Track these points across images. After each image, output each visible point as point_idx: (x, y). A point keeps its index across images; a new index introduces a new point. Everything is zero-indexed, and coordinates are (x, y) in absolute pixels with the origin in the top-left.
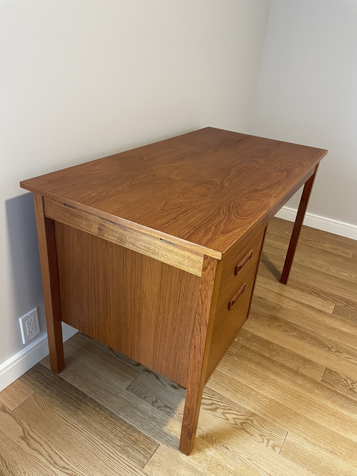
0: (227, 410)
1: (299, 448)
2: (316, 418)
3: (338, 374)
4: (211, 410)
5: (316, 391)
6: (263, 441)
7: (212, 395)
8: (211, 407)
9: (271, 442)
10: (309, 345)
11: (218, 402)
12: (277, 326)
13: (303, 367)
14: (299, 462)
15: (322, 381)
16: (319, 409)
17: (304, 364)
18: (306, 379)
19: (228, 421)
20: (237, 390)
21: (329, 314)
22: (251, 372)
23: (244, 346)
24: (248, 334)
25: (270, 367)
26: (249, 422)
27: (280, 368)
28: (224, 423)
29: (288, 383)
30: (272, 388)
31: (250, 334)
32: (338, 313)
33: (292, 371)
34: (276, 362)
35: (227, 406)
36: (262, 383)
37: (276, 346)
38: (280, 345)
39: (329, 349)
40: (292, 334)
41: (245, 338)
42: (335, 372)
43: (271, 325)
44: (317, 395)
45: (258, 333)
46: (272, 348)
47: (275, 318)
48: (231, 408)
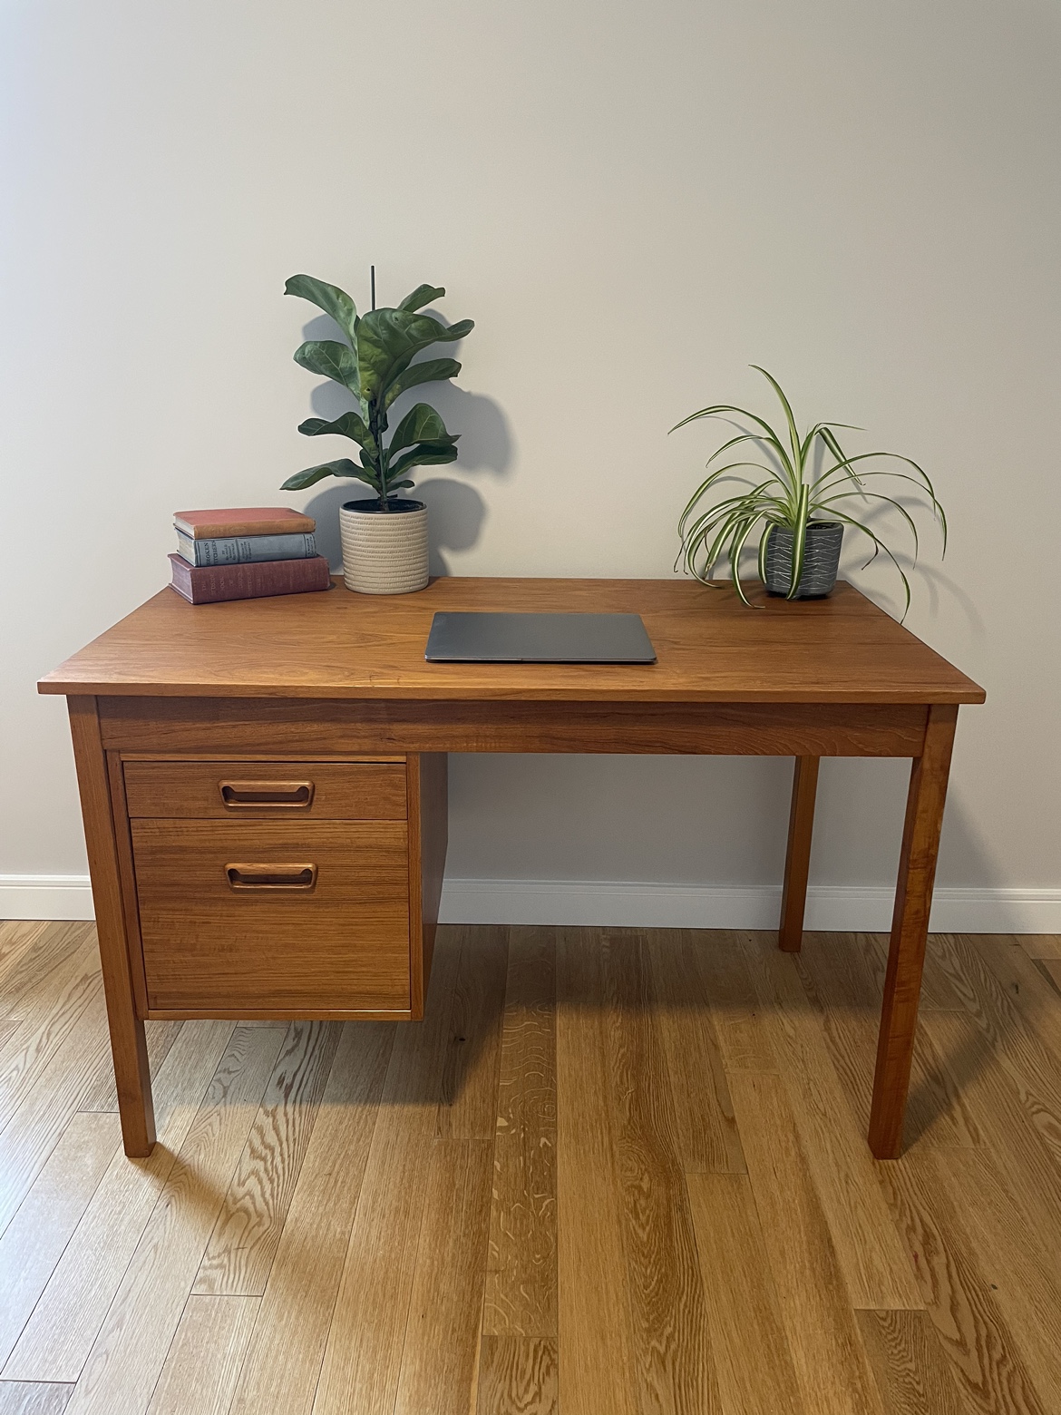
0: (268, 1175)
1: (224, 1328)
3: (548, 1372)
4: (253, 1151)
5: (438, 1329)
6: (214, 1258)
7: (295, 1140)
8: (261, 1148)
9: (217, 1274)
10: (621, 1278)
11: (282, 1155)
12: (639, 1188)
13: (509, 1282)
14: (183, 1337)
15: (491, 1342)
16: (375, 1348)
17: (529, 1281)
18: (468, 1298)
19: (239, 1185)
20: (334, 1175)
21: (844, 1299)
22: (411, 1180)
23: (490, 1145)
24: (543, 1140)
25: (457, 1212)
26: (255, 1219)
27: (467, 1231)
28: (229, 1181)
29: (425, 1262)
30: (382, 1234)
31: (548, 1143)
32: (883, 1327)
33: (476, 1259)
34: (485, 1220)
35: (277, 1173)
36: (387, 1212)
37: (547, 1206)
38: (561, 1213)
39: (648, 1331)
40: (637, 1228)
41: (524, 1138)
42: (553, 1363)
43: (629, 1174)
44: (423, 1335)
45: (566, 1156)
46: (534, 1198)
47: (669, 1173)
48: (276, 1179)
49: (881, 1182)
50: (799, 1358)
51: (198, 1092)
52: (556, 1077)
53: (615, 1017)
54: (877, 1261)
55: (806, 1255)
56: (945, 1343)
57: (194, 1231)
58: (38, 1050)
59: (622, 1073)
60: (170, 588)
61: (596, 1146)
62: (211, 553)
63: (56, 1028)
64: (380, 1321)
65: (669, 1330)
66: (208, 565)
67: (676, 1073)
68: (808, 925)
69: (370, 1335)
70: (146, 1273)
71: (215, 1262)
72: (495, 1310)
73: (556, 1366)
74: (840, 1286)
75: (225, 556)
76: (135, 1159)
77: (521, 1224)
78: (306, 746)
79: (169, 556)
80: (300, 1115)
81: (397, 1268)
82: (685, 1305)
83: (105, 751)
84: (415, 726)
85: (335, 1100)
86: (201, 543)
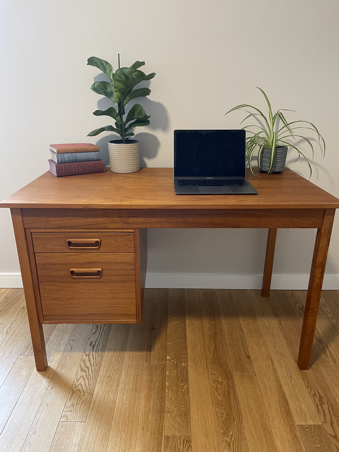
0: (87, 378)
1: (72, 434)
2: (113, 441)
3: (188, 450)
4: (82, 369)
5: (148, 434)
6: (68, 408)
7: (96, 365)
8: (84, 368)
9: (69, 414)
10: (213, 414)
11: (92, 370)
12: (218, 381)
13: (173, 416)
14: (57, 437)
15: (168, 438)
16: (126, 441)
17: (180, 416)
18: (159, 422)
19: (77, 381)
20: (110, 377)
21: (293, 421)
22: (137, 379)
23: (165, 365)
24: (183, 364)
25: (154, 390)
26: (82, 394)
27: (157, 397)
28: (73, 380)
29: (143, 409)
30: (128, 398)
31: (185, 365)
32: (307, 431)
33: (161, 407)
34: (164, 393)
35: (90, 377)
36: (129, 390)
37: (185, 388)
38: (191, 390)
39: (223, 434)
40: (217, 396)
41: (176, 363)
42: (190, 446)
43: (214, 376)
44: (143, 436)
45: (191, 370)
46: (181, 385)
47: (228, 376)
48: (90, 379)
49: (303, 378)
50: (278, 443)
51: (62, 348)
52: (187, 341)
53: (206, 320)
54: (303, 407)
55: (278, 405)
56: (330, 437)
57: (61, 398)
58: (7, 333)
59: (210, 340)
60: (49, 172)
61: (202, 366)
62: (63, 159)
63: (13, 325)
64: (127, 431)
65: (231, 433)
66: (62, 163)
67: (228, 339)
68: (272, 287)
69: (124, 436)
70: (44, 413)
71: (68, 409)
72: (169, 426)
73: (191, 447)
74: (291, 416)
75: (68, 159)
76: (40, 372)
77: (177, 394)
78: (98, 226)
79: (48, 160)
80: (98, 356)
81: (133, 411)
82: (236, 424)
83: (25, 228)
84: (137, 219)
85: (110, 350)
86: (59, 155)
